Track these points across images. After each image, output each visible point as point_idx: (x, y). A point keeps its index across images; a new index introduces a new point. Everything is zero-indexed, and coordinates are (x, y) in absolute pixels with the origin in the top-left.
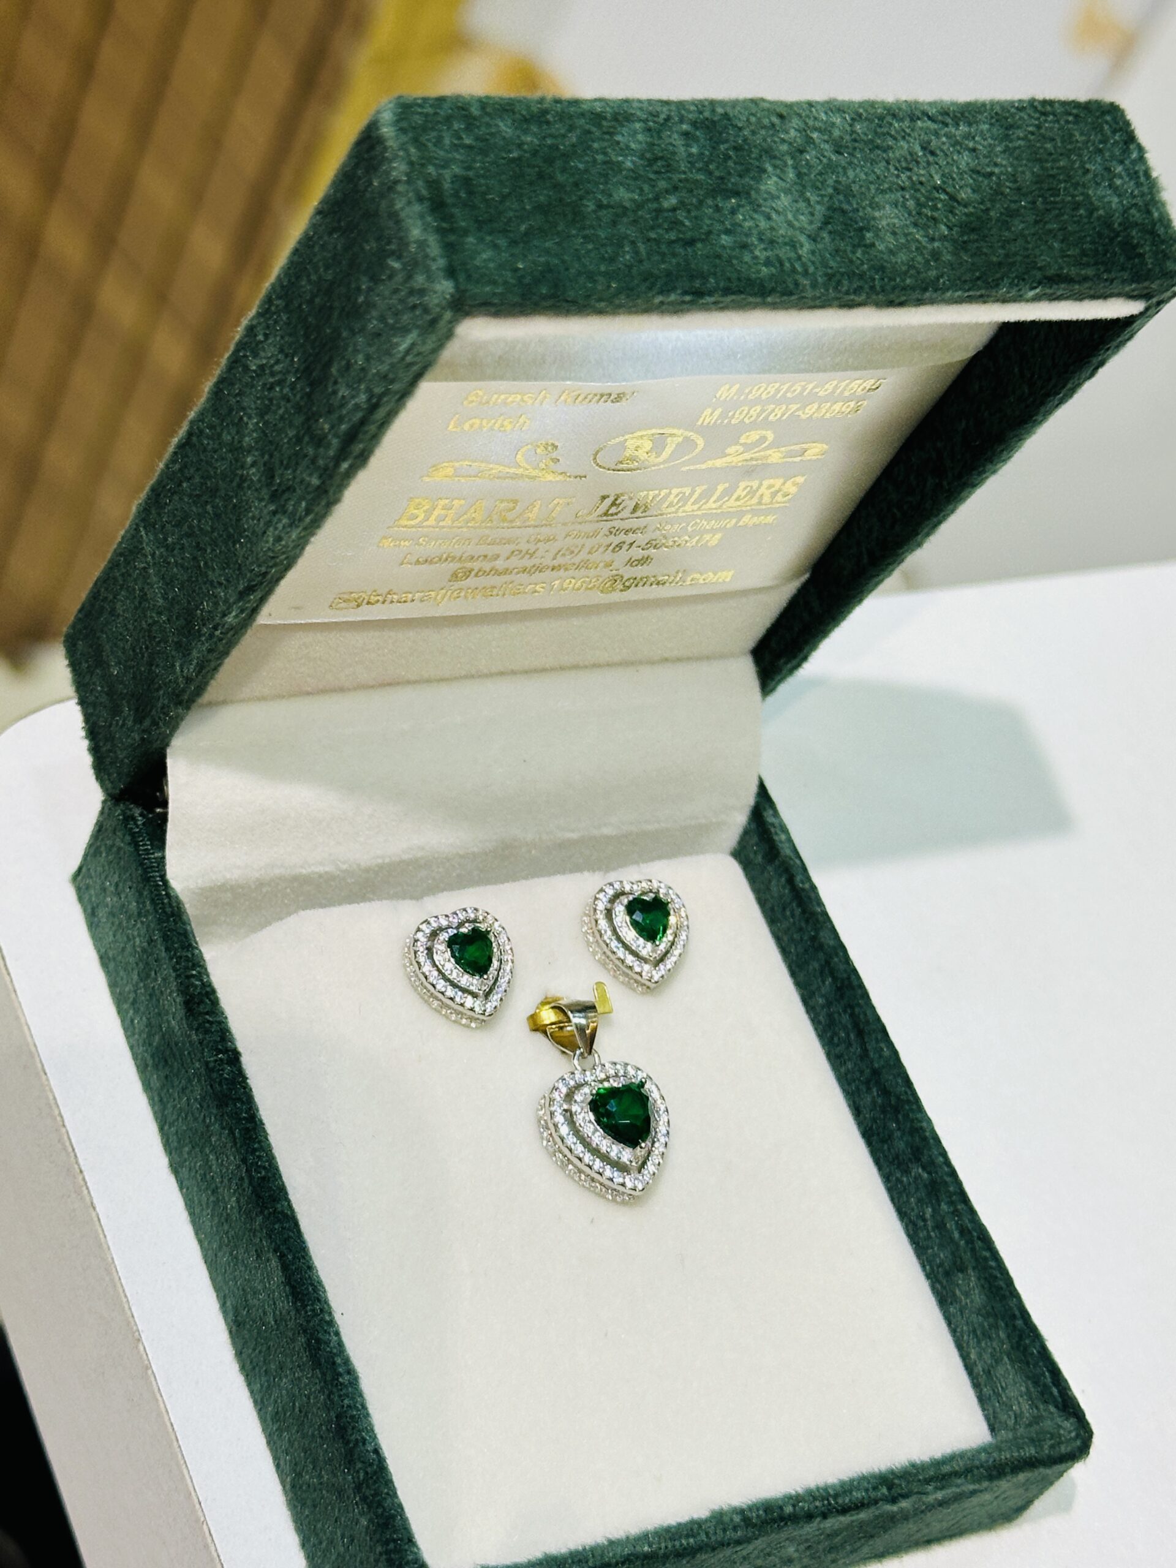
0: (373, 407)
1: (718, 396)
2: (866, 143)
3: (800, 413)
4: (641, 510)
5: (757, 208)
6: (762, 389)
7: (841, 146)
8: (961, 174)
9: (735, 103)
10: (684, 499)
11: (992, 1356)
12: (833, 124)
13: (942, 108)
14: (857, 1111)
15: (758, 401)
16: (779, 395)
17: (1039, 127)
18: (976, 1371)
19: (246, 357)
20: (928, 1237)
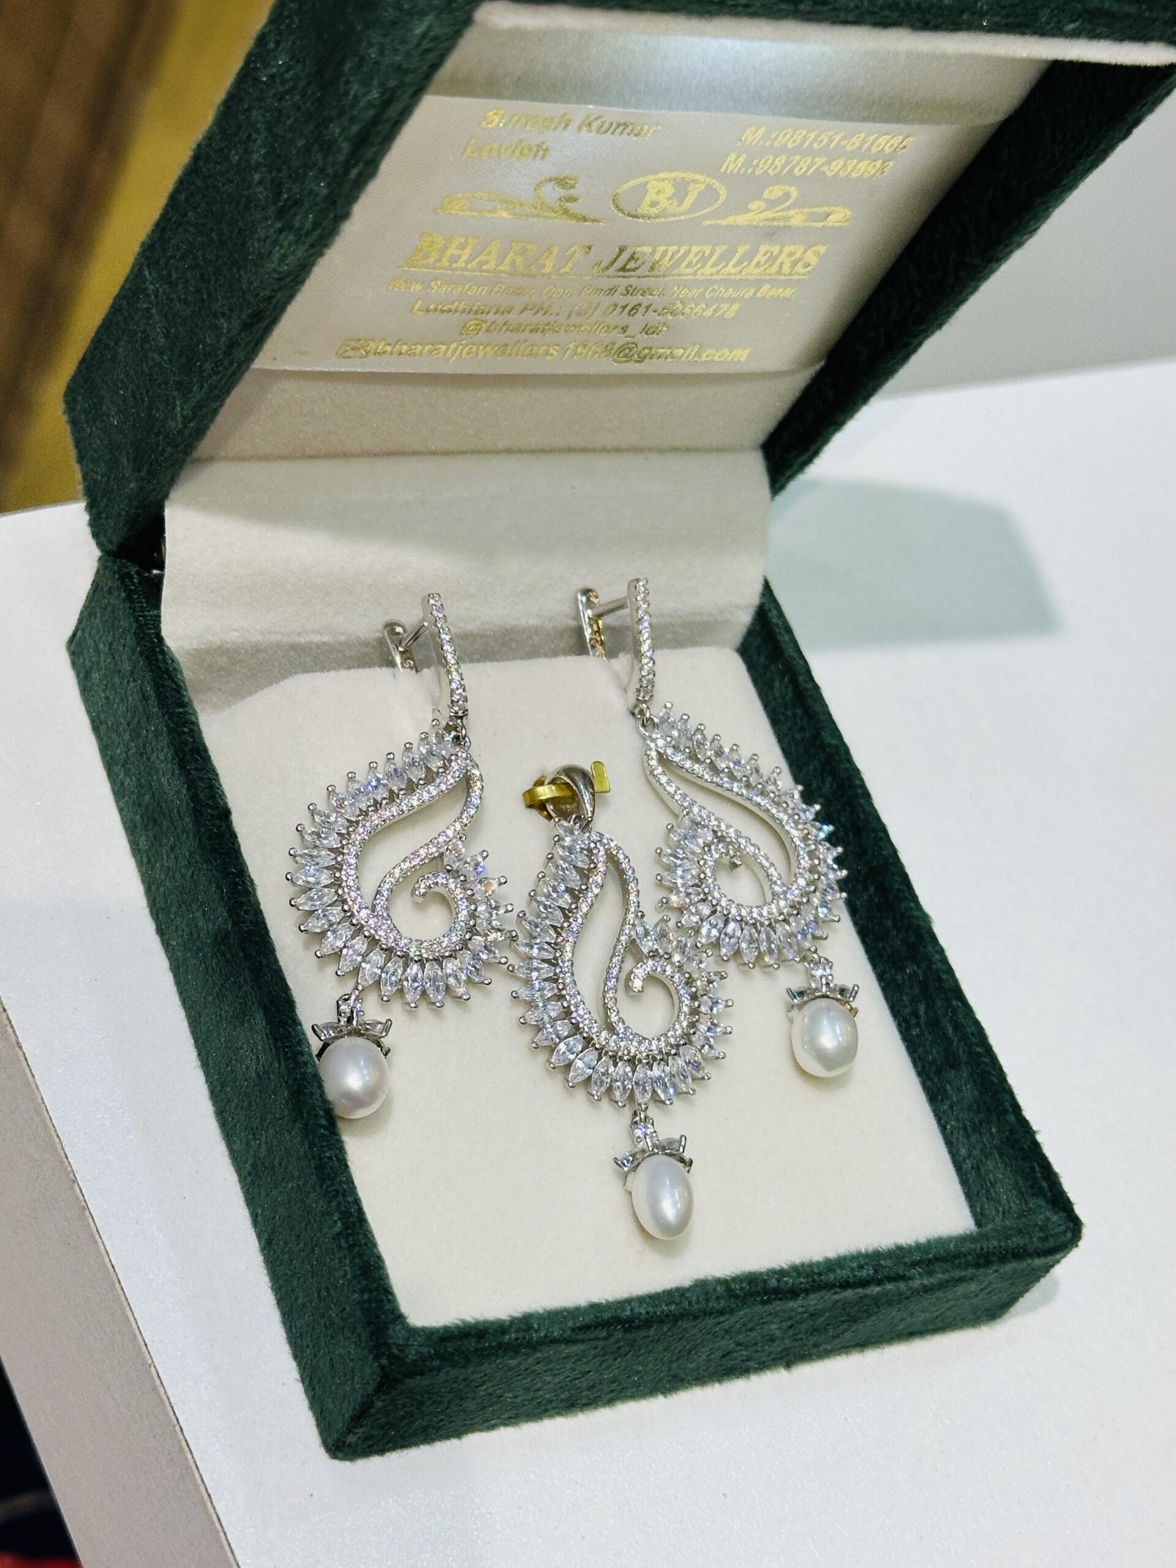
0: (388, 103)
1: (743, 138)
3: (825, 169)
6: (788, 136)
10: (704, 260)
11: (982, 1150)
15: (784, 149)
16: (805, 145)
18: (964, 1167)
19: (256, 69)
20: (922, 1034)
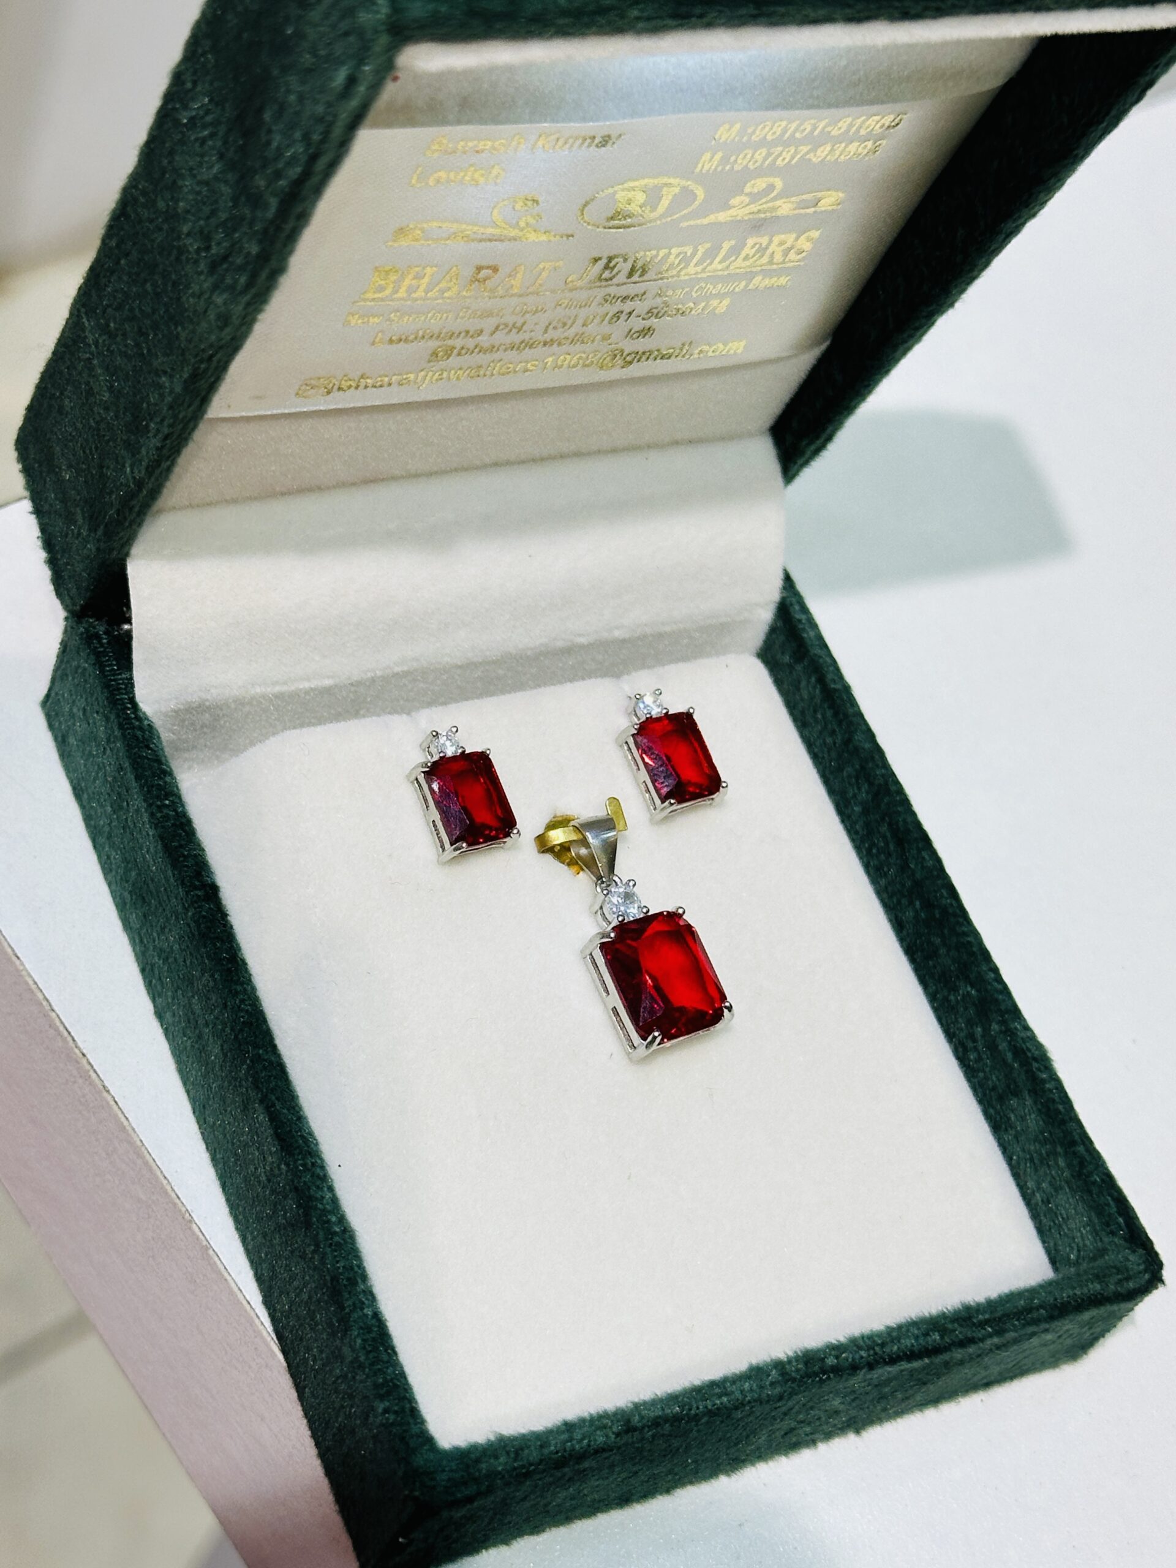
1: (716, 137)
3: (811, 156)
4: (639, 272)
6: (767, 129)
10: (686, 260)
11: (1052, 1184)
14: (899, 926)
15: (763, 142)
16: (787, 136)
18: (1033, 1202)
19: (174, 109)
20: (979, 1059)
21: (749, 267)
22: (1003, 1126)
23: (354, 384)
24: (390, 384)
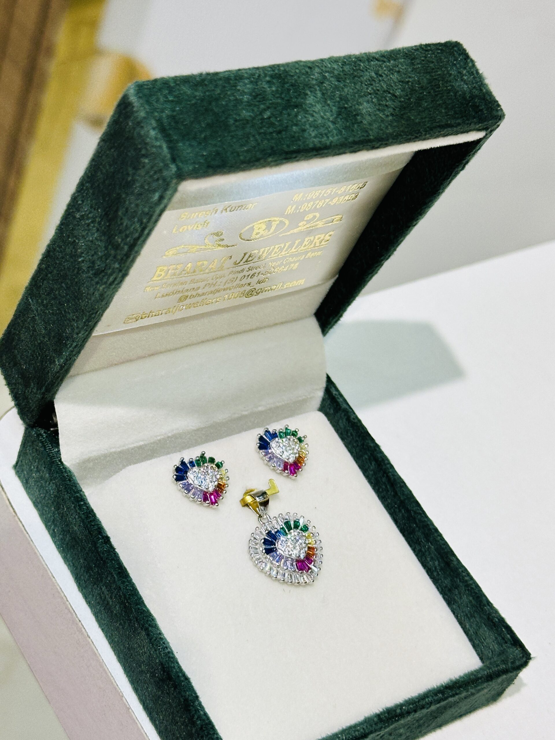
1: (293, 200)
2: (350, 75)
3: (330, 203)
5: (306, 111)
6: (313, 194)
7: (339, 78)
8: (395, 83)
9: (288, 65)
10: (281, 250)
12: (334, 69)
13: (381, 54)
15: (312, 199)
16: (321, 196)
17: (425, 57)
19: (73, 212)
21: (306, 249)
22: (452, 602)
23: (147, 316)
24: (161, 314)
